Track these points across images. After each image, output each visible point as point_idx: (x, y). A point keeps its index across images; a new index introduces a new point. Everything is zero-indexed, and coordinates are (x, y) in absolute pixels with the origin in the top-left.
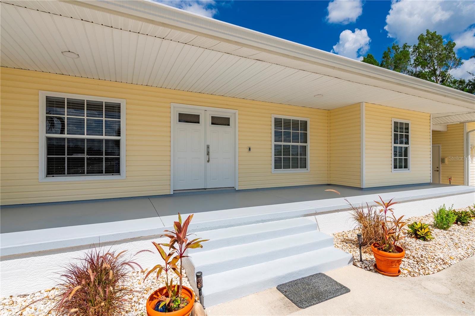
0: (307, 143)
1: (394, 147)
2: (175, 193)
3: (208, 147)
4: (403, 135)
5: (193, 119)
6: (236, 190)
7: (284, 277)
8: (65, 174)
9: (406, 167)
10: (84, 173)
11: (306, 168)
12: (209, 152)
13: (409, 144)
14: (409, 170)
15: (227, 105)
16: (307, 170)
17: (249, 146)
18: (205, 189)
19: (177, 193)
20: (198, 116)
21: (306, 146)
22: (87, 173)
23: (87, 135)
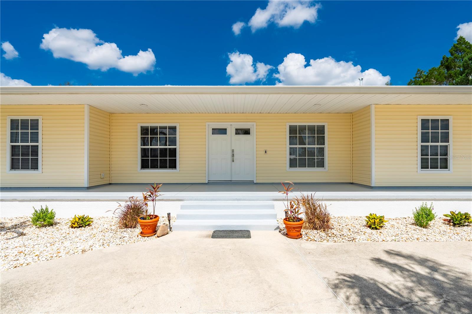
0: (324, 145)
1: (421, 145)
2: (209, 182)
3: (233, 151)
4: (438, 133)
5: (223, 131)
6: (255, 182)
7: (220, 226)
8: (149, 168)
9: (446, 167)
10: (158, 168)
11: (324, 167)
12: (233, 155)
13: (449, 142)
14: (449, 170)
15: (247, 119)
16: (325, 169)
17: (266, 149)
18: (231, 181)
19: (210, 182)
20: (226, 129)
21: (324, 148)
22: (160, 168)
23: (159, 146)
